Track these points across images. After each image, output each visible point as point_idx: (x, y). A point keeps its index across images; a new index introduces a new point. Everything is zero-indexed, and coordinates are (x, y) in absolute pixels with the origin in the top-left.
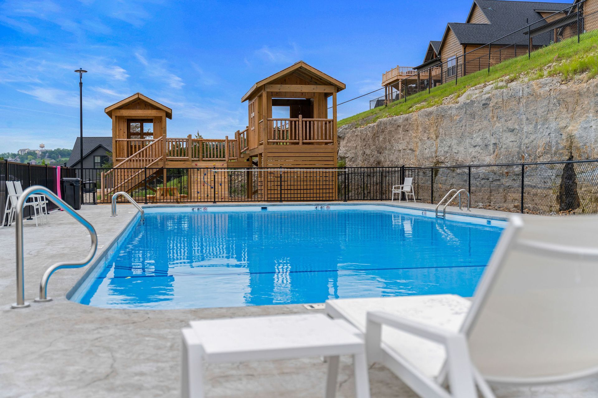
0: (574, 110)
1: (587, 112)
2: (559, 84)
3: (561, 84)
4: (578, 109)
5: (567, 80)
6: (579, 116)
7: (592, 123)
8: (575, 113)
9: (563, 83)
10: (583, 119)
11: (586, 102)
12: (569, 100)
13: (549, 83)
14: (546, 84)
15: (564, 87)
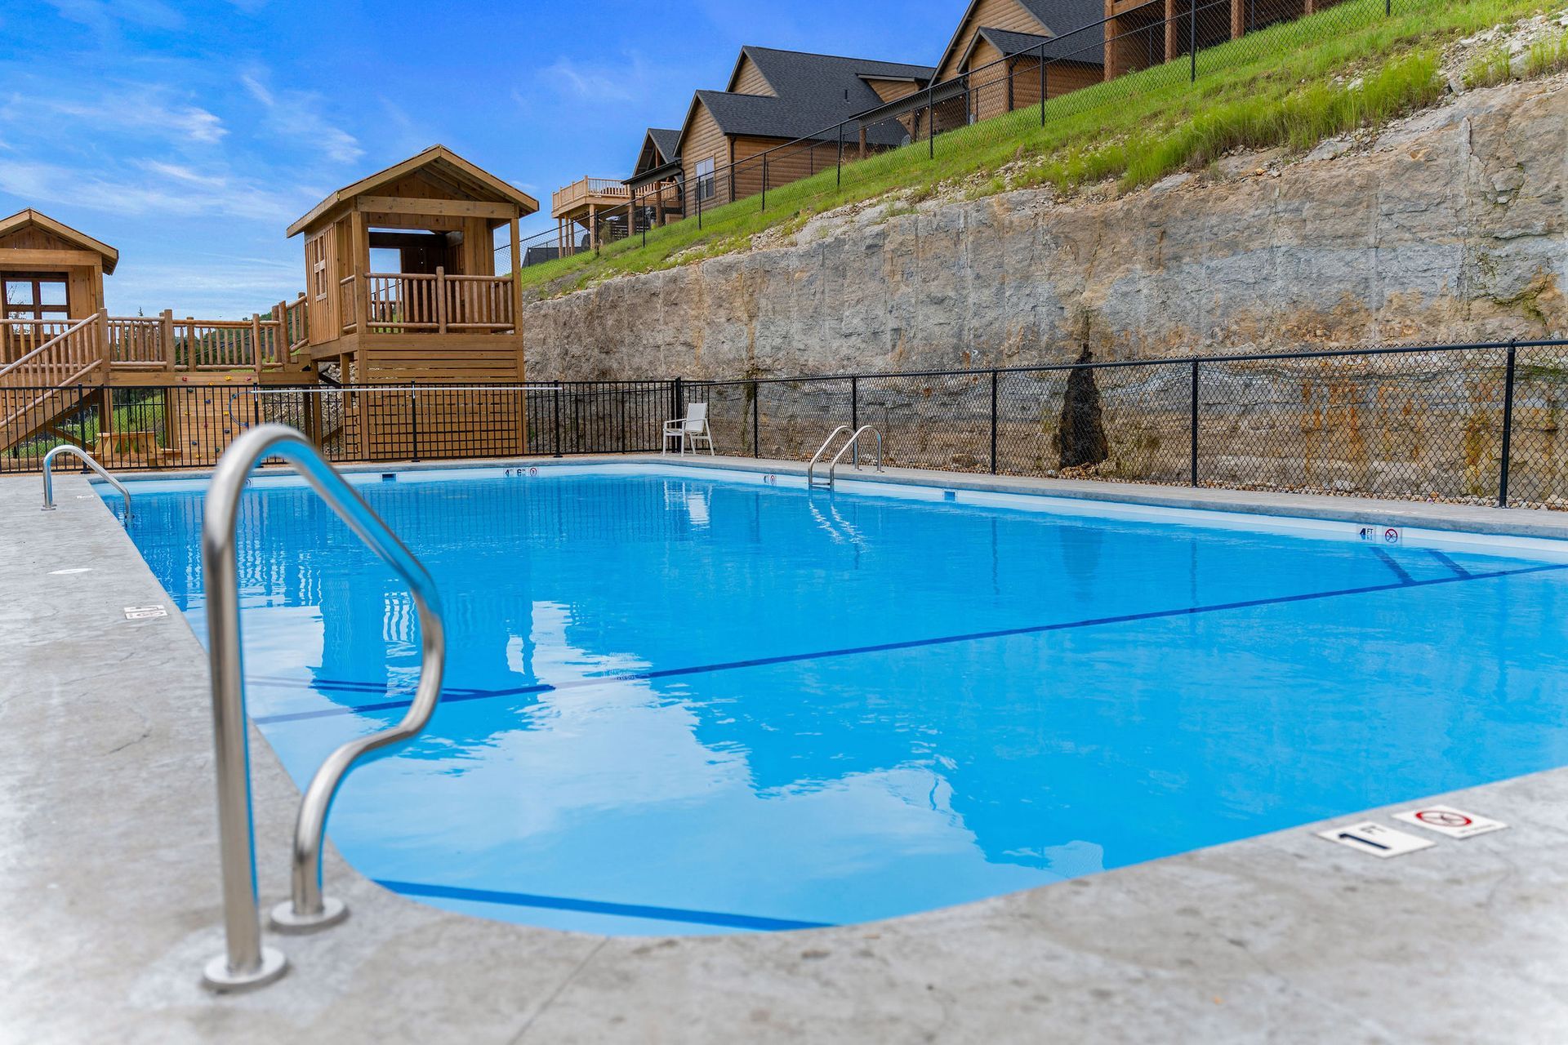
0: (1092, 258)
1: (1129, 260)
2: (1051, 203)
3: (1056, 203)
4: (1103, 254)
5: (1067, 196)
6: (1108, 269)
7: (1142, 284)
8: (1096, 263)
9: (1060, 200)
10: (1119, 274)
11: (1124, 241)
12: (1080, 235)
13: (1028, 201)
14: (1023, 203)
15: (1067, 209)
